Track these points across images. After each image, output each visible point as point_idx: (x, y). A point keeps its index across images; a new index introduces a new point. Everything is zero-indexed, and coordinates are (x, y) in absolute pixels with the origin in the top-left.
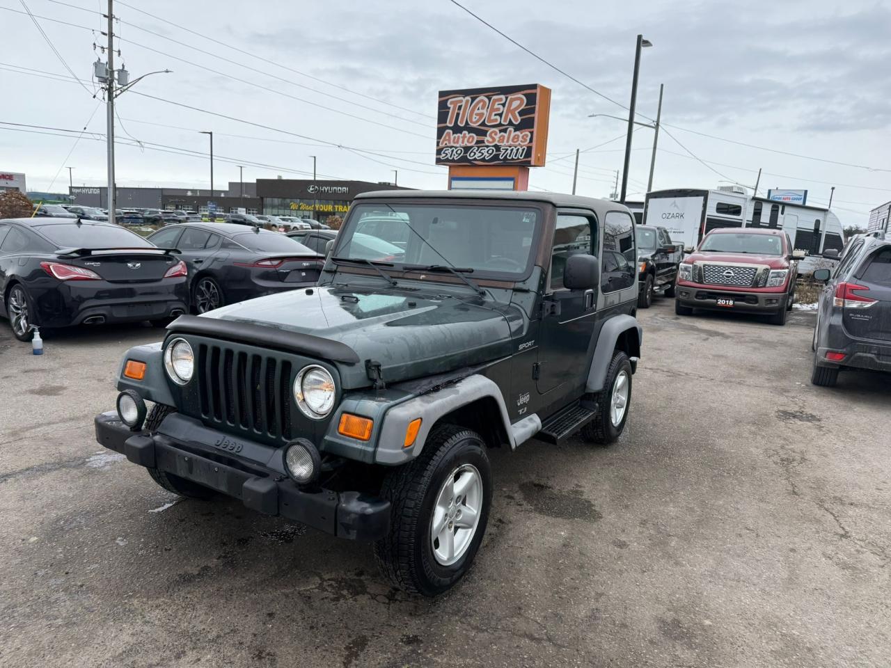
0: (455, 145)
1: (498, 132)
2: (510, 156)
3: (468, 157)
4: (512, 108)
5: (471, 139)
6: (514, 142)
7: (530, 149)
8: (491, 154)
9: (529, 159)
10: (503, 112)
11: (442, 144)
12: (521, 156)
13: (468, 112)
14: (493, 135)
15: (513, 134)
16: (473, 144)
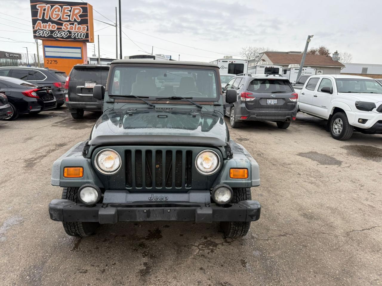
0: (44, 29)
1: (69, 24)
2: (77, 37)
3: (53, 35)
4: (75, 13)
5: (53, 27)
6: (78, 30)
7: (87, 34)
8: (66, 35)
9: (88, 39)
10: (70, 14)
11: (36, 28)
12: (83, 37)
13: (50, 13)
14: (66, 25)
15: (77, 26)
16: (55, 29)
